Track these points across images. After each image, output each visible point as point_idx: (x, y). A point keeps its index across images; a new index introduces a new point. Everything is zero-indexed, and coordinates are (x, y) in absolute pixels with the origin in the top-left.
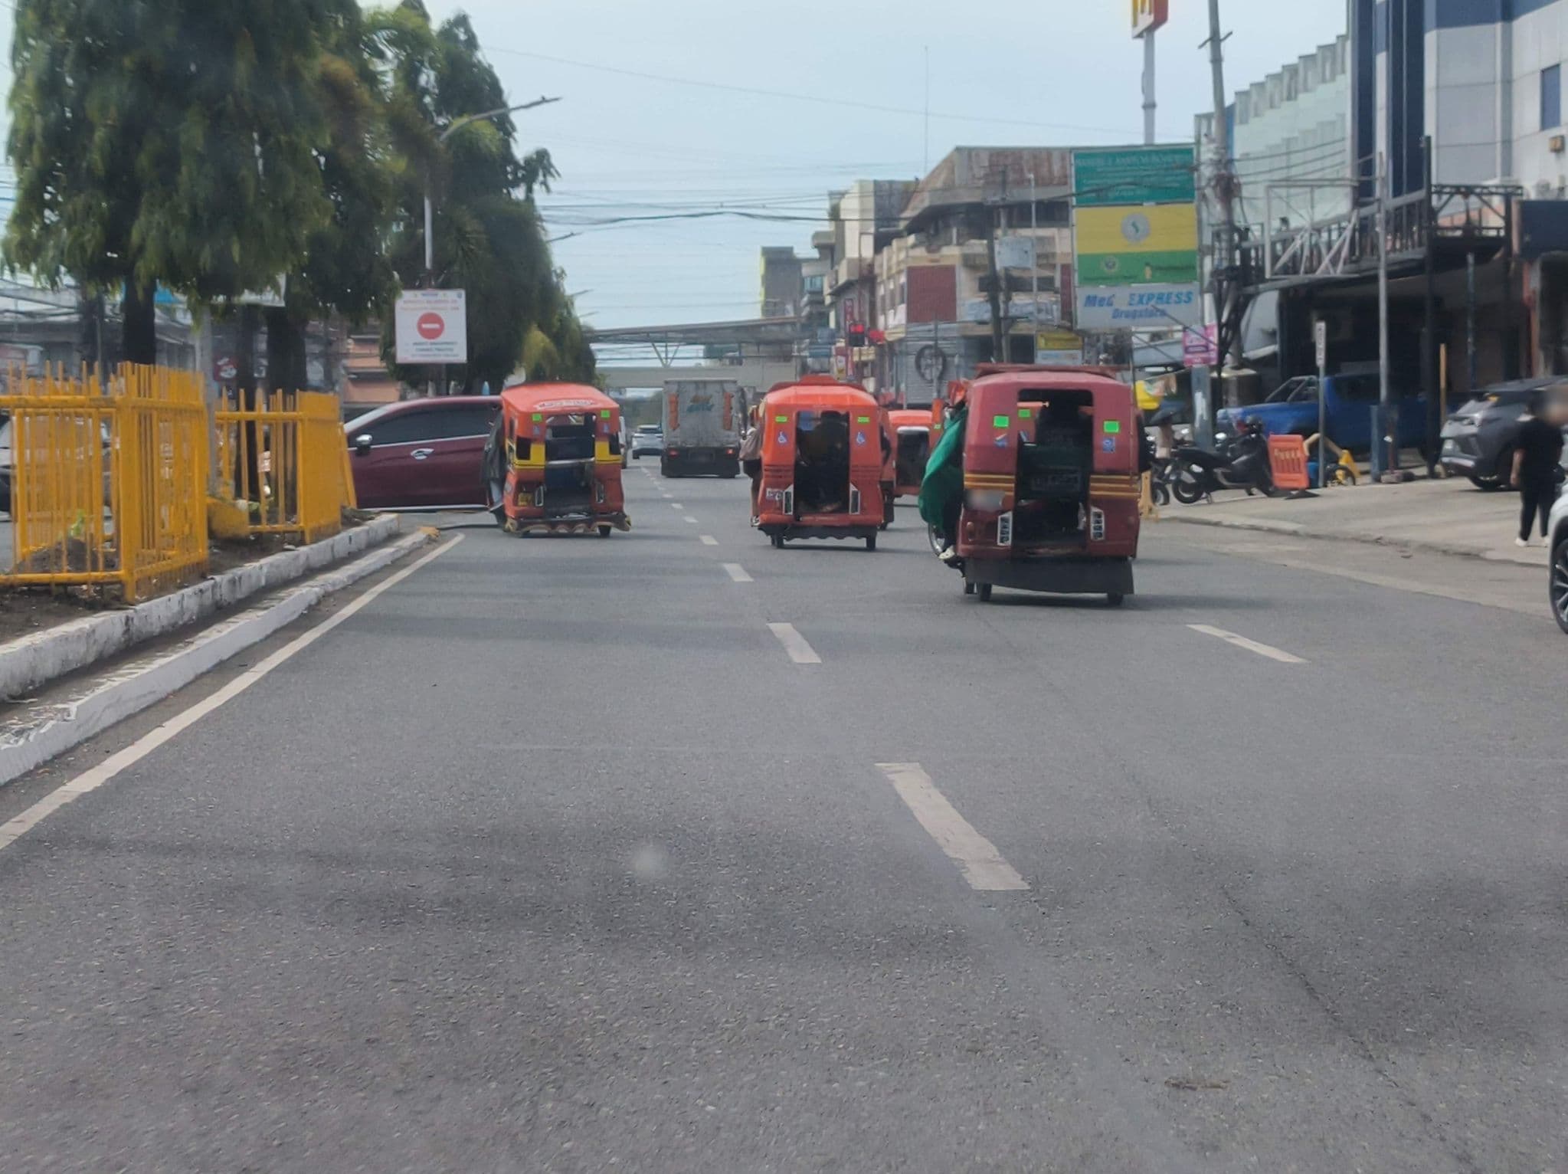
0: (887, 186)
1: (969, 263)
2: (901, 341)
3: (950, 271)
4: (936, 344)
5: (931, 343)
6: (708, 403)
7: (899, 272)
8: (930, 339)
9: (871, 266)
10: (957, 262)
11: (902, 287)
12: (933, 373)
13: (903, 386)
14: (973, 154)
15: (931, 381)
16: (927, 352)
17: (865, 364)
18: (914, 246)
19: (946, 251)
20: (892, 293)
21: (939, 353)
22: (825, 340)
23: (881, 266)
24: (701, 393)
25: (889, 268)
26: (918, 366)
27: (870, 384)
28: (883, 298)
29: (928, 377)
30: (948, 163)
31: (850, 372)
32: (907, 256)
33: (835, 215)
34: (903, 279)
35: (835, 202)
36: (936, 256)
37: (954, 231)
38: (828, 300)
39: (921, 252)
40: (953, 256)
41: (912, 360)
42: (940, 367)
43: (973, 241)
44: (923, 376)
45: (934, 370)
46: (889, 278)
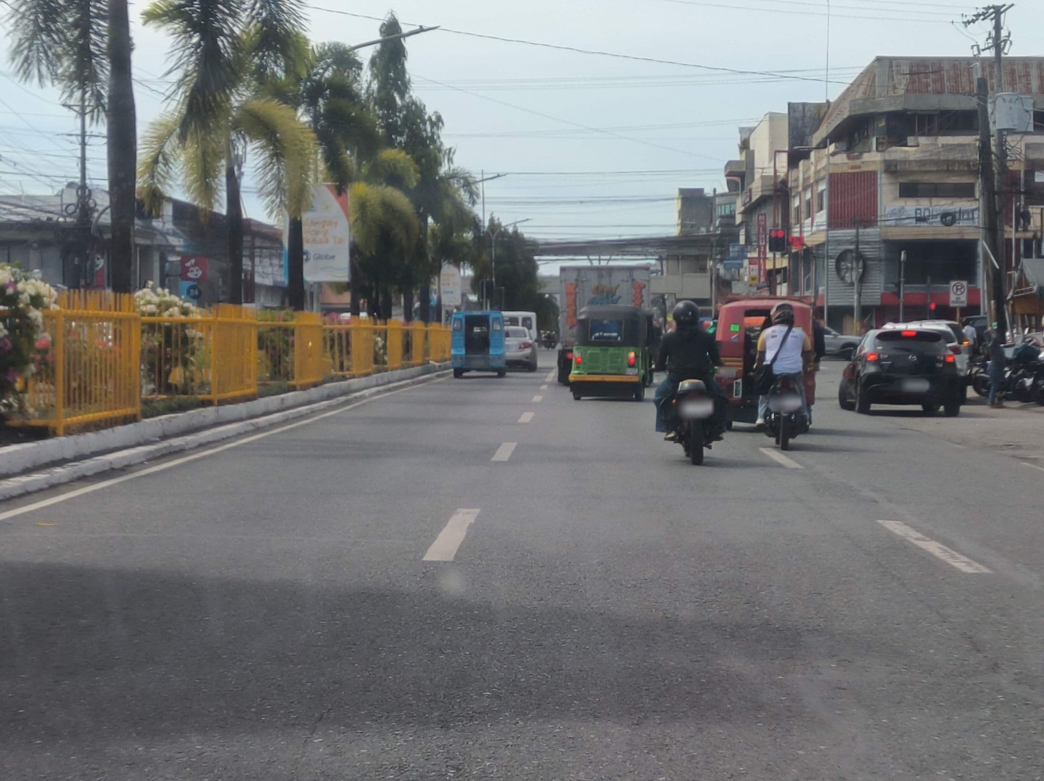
0: (801, 108)
1: (891, 168)
2: (820, 246)
3: (871, 176)
4: (857, 248)
5: (852, 247)
6: (613, 295)
7: (817, 182)
8: (851, 243)
9: (784, 182)
10: (879, 168)
11: (821, 195)
12: (852, 276)
13: (821, 289)
14: (894, 63)
15: (852, 284)
16: (849, 256)
17: (778, 271)
18: (834, 154)
19: (866, 157)
20: (809, 203)
21: (860, 257)
22: (736, 254)
23: (797, 180)
24: (605, 282)
25: (805, 180)
26: (838, 269)
27: (783, 290)
28: (798, 209)
29: (848, 280)
30: (869, 75)
31: (762, 279)
32: (829, 164)
33: (745, 145)
34: (823, 187)
35: (745, 136)
36: (858, 162)
37: (874, 140)
38: (738, 219)
39: (842, 158)
40: (874, 162)
41: (832, 263)
42: (861, 270)
43: (894, 148)
44: (843, 279)
45: (854, 273)
46: (805, 189)
